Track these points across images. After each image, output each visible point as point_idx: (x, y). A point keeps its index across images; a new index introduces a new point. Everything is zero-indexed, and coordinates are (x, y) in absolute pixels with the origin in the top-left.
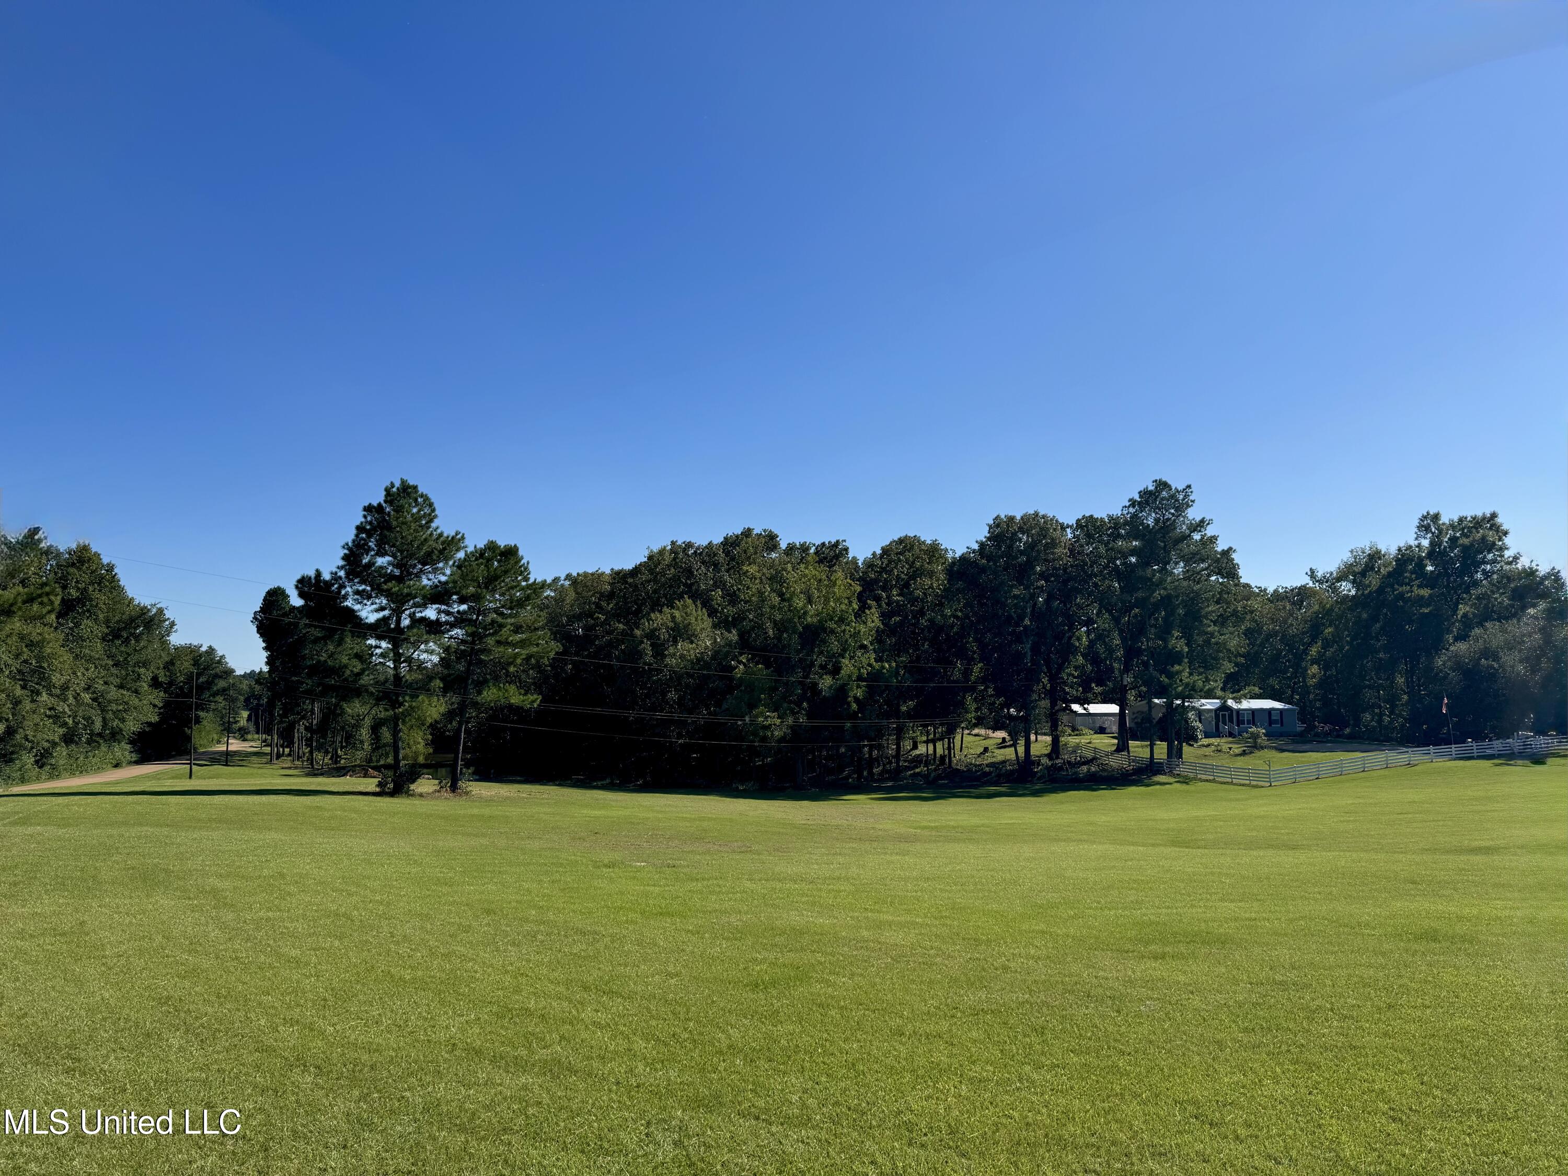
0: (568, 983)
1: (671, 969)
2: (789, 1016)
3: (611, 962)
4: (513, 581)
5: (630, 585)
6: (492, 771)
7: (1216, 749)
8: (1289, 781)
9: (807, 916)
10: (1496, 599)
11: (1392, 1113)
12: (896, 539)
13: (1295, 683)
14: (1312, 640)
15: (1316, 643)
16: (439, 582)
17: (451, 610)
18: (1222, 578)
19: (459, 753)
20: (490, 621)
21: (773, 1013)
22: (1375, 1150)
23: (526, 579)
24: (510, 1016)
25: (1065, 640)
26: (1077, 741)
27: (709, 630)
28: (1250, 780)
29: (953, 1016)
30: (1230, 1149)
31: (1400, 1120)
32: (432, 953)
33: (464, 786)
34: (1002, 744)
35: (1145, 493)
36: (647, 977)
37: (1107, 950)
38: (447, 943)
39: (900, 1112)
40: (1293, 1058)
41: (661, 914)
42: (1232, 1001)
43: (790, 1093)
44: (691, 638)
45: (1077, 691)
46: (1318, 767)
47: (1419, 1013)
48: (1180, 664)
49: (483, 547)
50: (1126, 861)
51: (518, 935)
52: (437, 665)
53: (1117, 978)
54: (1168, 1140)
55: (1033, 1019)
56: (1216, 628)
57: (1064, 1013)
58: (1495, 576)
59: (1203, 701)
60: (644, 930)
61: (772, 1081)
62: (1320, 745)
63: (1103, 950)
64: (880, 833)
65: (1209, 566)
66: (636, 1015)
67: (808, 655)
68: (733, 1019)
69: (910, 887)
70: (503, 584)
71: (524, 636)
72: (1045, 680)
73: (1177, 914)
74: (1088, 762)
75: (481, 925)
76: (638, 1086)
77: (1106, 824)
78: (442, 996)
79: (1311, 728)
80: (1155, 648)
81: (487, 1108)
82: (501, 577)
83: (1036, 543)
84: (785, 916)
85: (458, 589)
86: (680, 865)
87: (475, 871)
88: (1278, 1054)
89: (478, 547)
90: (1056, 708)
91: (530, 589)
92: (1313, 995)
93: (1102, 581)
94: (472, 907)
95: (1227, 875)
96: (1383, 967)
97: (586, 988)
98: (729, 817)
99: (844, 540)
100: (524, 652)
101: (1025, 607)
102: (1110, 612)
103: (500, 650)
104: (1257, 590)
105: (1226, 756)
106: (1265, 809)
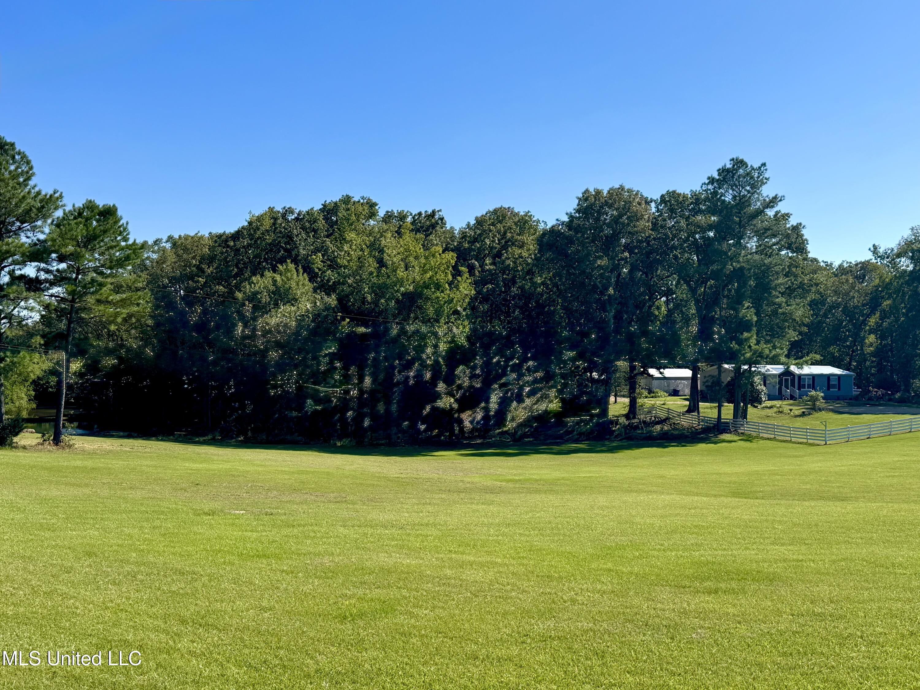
0: (165, 618)
1: (265, 604)
2: (374, 644)
3: (208, 599)
4: (112, 240)
5: (231, 248)
6: (96, 426)
7: (777, 410)
8: (843, 440)
9: (396, 558)
12: (491, 210)
13: (853, 351)
14: (871, 312)
15: (875, 314)
16: (38, 240)
17: (51, 268)
18: (791, 252)
19: (61, 409)
20: (89, 279)
21: (359, 641)
23: (125, 239)
25: (646, 309)
26: (653, 402)
27: (310, 294)
28: (807, 439)
29: (523, 642)
32: (35, 591)
33: (67, 439)
35: (723, 171)
36: (243, 611)
37: (666, 586)
38: (49, 582)
40: (824, 678)
41: (258, 556)
42: (775, 630)
44: (293, 301)
46: (870, 428)
48: (749, 332)
49: (82, 206)
50: (690, 509)
51: (119, 575)
52: (38, 323)
53: (674, 610)
55: (595, 645)
56: (784, 300)
57: (624, 639)
59: (769, 367)
60: (241, 570)
62: (873, 408)
63: (662, 585)
64: (468, 485)
65: (780, 240)
66: (231, 645)
68: (322, 647)
69: (492, 531)
70: (102, 244)
71: (124, 296)
73: (731, 555)
74: (661, 422)
75: (82, 566)
77: (674, 477)
78: (44, 630)
79: (865, 392)
80: (727, 317)
82: (100, 236)
83: (620, 216)
84: (374, 557)
85: (57, 247)
86: (278, 513)
87: (77, 518)
88: (811, 674)
89: (76, 206)
90: (635, 372)
91: (130, 249)
92: (846, 625)
93: (682, 253)
94: (74, 550)
95: (780, 522)
96: (910, 601)
97: (183, 622)
98: (326, 470)
99: (440, 211)
100: (125, 312)
101: (610, 277)
102: (688, 283)
103: (100, 308)
104: (823, 265)
105: (787, 416)
106: (820, 465)
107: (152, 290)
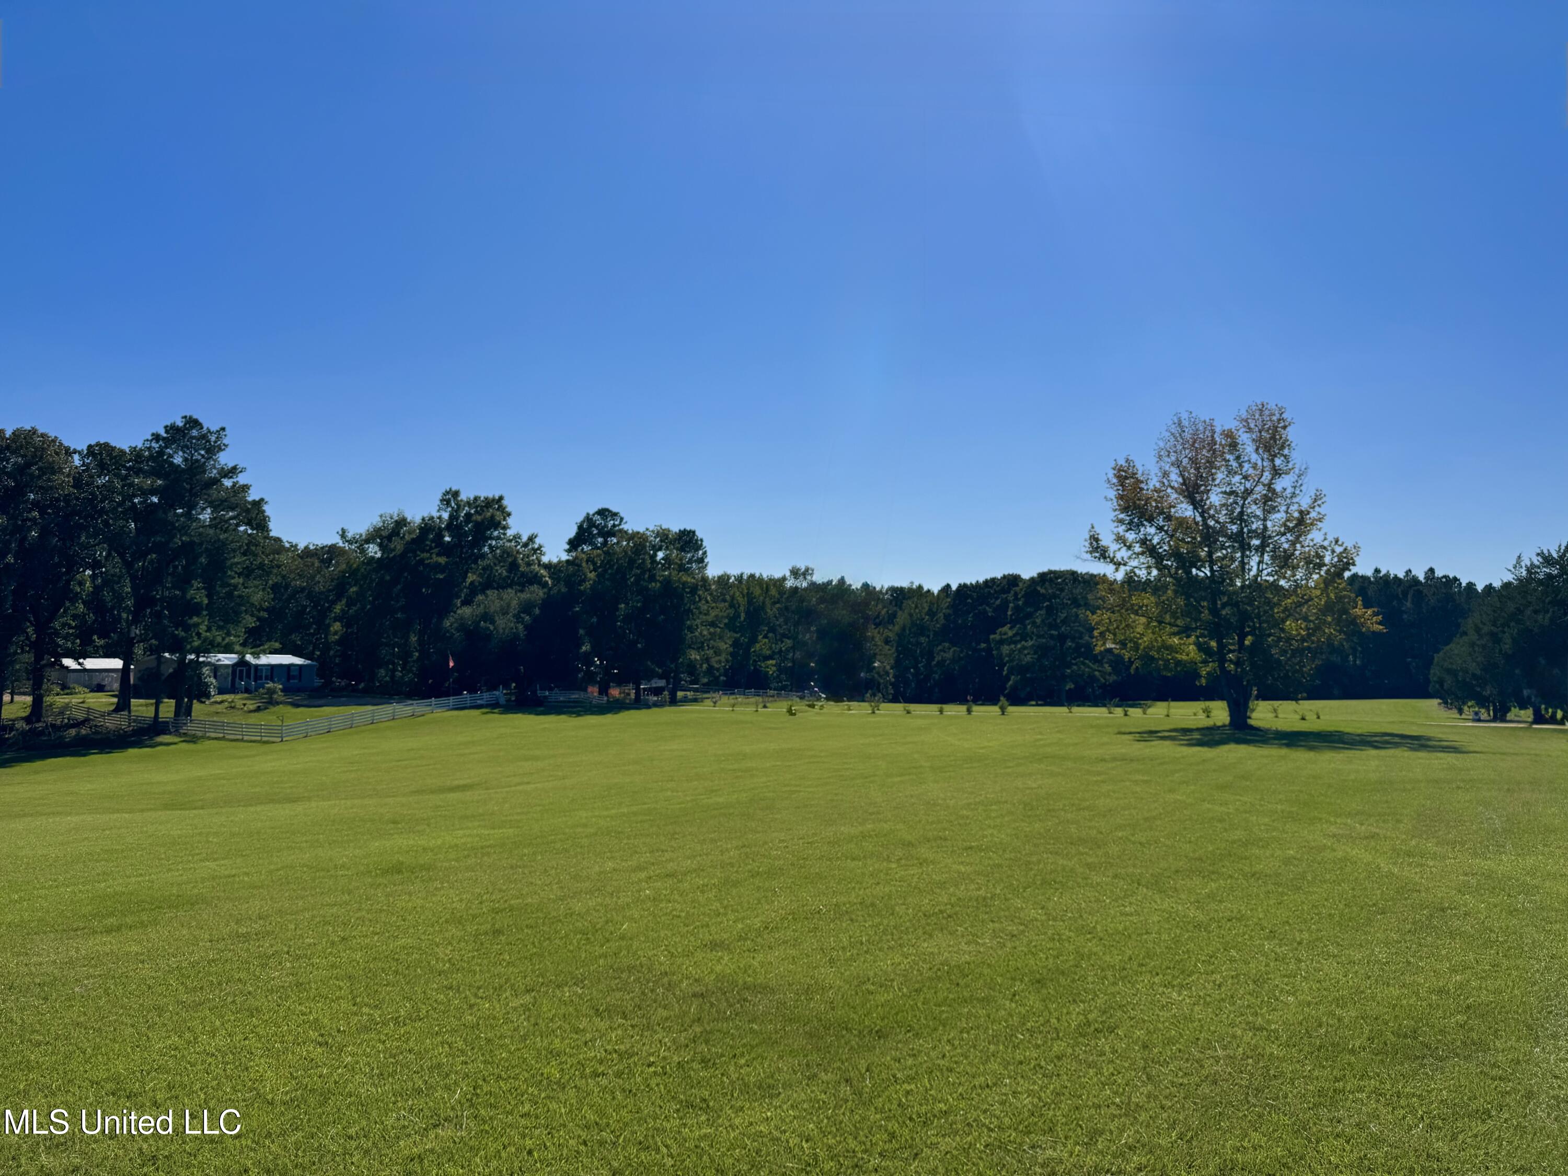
7: (229, 705)
8: (301, 736)
10: (497, 571)
13: (317, 639)
14: (337, 598)
15: (341, 601)
18: (251, 529)
25: (61, 584)
26: (67, 701)
28: (261, 736)
31: (327, 1043)
35: (172, 429)
37: (50, 933)
42: (186, 963)
45: (73, 643)
46: (330, 721)
48: (198, 616)
50: (103, 830)
53: (55, 961)
56: (241, 581)
58: (498, 551)
59: (220, 656)
62: (335, 700)
65: (238, 515)
72: (30, 630)
73: (148, 881)
74: (78, 724)
77: (90, 792)
79: (328, 683)
80: (171, 598)
90: (43, 663)
92: (272, 942)
93: (115, 519)
95: (216, 834)
96: (346, 903)
101: (9, 541)
102: (122, 555)
104: (287, 545)
105: (240, 712)
106: (273, 764)
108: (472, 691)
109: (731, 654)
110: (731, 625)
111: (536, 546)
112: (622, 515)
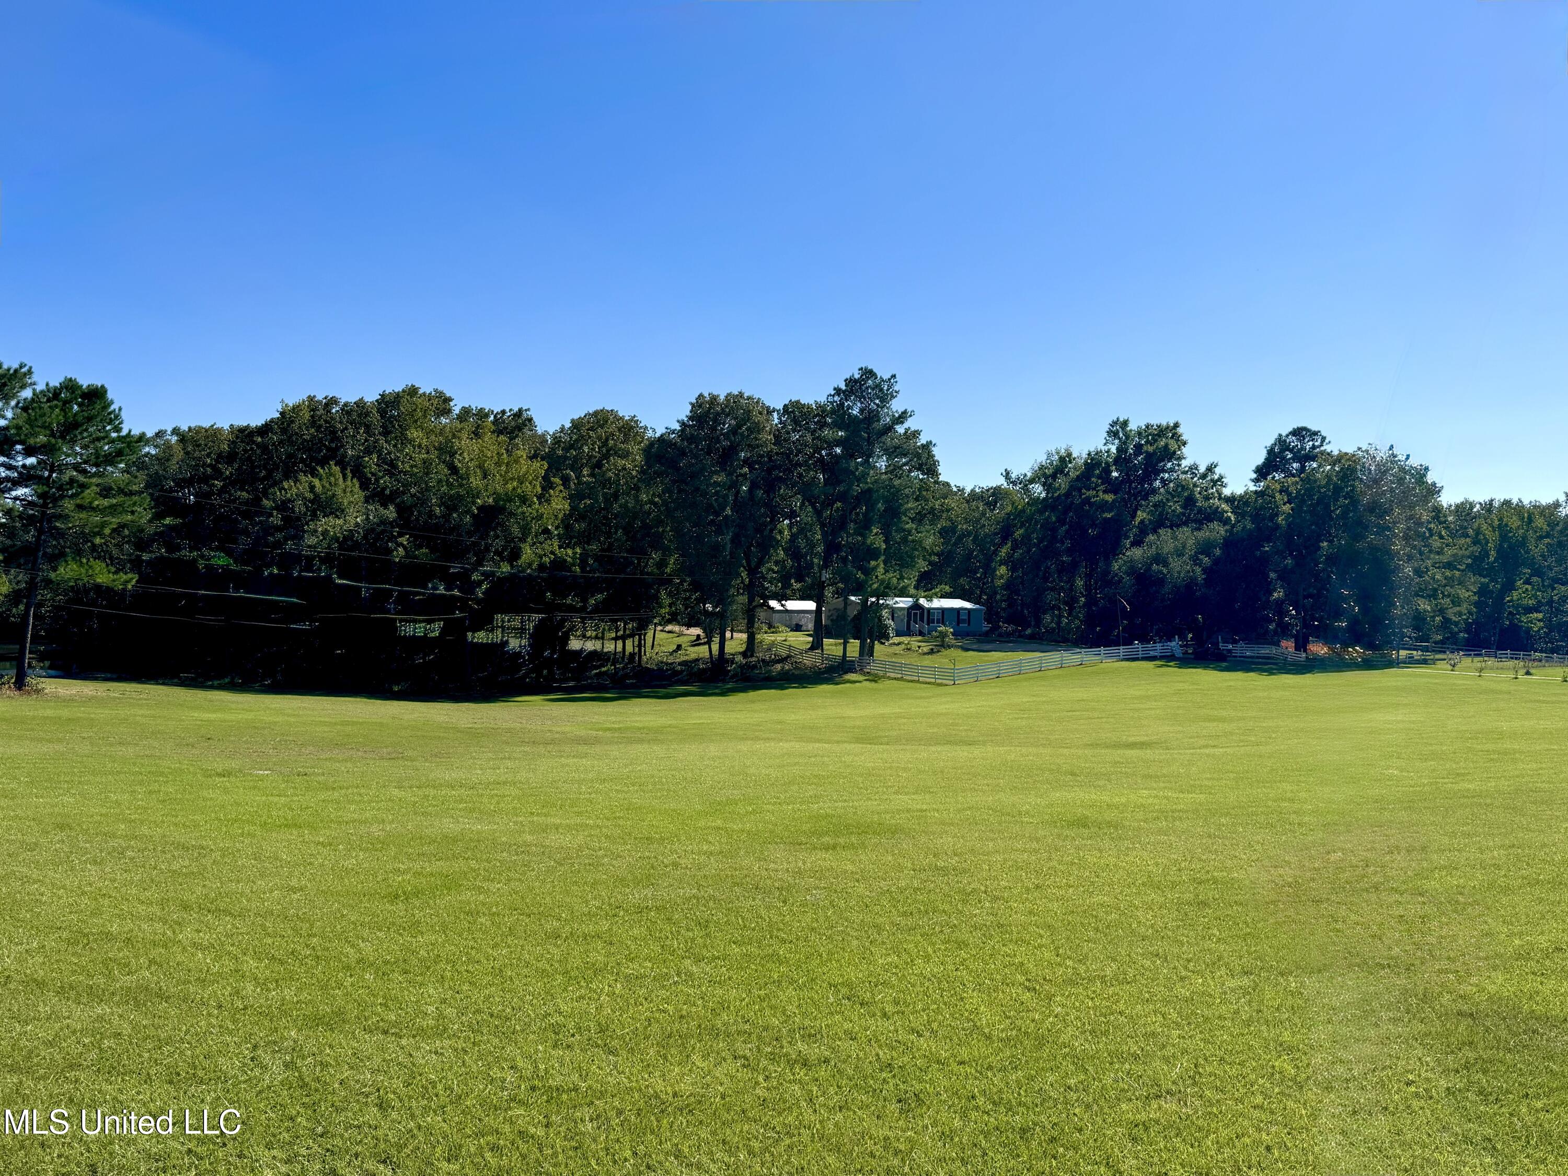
0: (162, 903)
1: (294, 883)
2: (432, 926)
3: (220, 879)
4: (99, 430)
5: (258, 445)
7: (906, 647)
8: (972, 680)
9: (464, 823)
10: (1171, 506)
11: (1027, 984)
12: (591, 412)
13: (984, 584)
14: (1003, 542)
15: (1006, 544)
17: (14, 463)
18: (922, 474)
19: (25, 643)
20: (67, 479)
21: (414, 924)
22: (1009, 1017)
23: (118, 429)
24: (85, 941)
25: (766, 533)
26: (773, 638)
27: (360, 504)
28: (935, 678)
29: (615, 915)
30: (876, 1025)
31: (1034, 989)
33: (34, 682)
34: (697, 642)
35: (850, 381)
36: (265, 893)
37: (780, 843)
39: (547, 1015)
40: (945, 938)
41: (286, 826)
42: (895, 887)
43: (426, 1004)
44: (336, 511)
45: (776, 587)
46: (1000, 666)
47: (1062, 892)
48: (876, 561)
49: (58, 385)
50: (810, 757)
51: (101, 851)
53: (787, 870)
54: (819, 1022)
55: (698, 914)
56: (914, 526)
57: (731, 906)
58: (1172, 485)
59: (897, 599)
60: (264, 844)
61: (406, 993)
62: (1003, 645)
63: (776, 843)
64: (557, 736)
65: (910, 460)
66: (248, 933)
67: (482, 538)
68: (366, 933)
69: (583, 789)
70: (85, 434)
71: (114, 501)
72: (744, 575)
73: (852, 807)
74: (783, 660)
75: (52, 842)
76: (245, 1008)
77: (794, 722)
79: (995, 628)
80: (854, 544)
81: (50, 1044)
82: (83, 424)
83: (739, 426)
84: (437, 823)
85: (23, 437)
86: (314, 773)
87: (46, 781)
88: (932, 934)
89: (51, 385)
90: (754, 604)
91: (123, 443)
92: (970, 879)
93: (807, 471)
94: (40, 823)
95: (905, 769)
96: (1036, 851)
97: (186, 907)
98: (378, 721)
99: (528, 410)
100: (115, 521)
101: (727, 495)
102: (813, 505)
103: (81, 516)
104: (955, 489)
105: (915, 654)
106: (947, 707)
107: (151, 495)
108: (1144, 640)
109: (1476, 604)
110: (1477, 565)
111: (1216, 477)
112: (1323, 434)
